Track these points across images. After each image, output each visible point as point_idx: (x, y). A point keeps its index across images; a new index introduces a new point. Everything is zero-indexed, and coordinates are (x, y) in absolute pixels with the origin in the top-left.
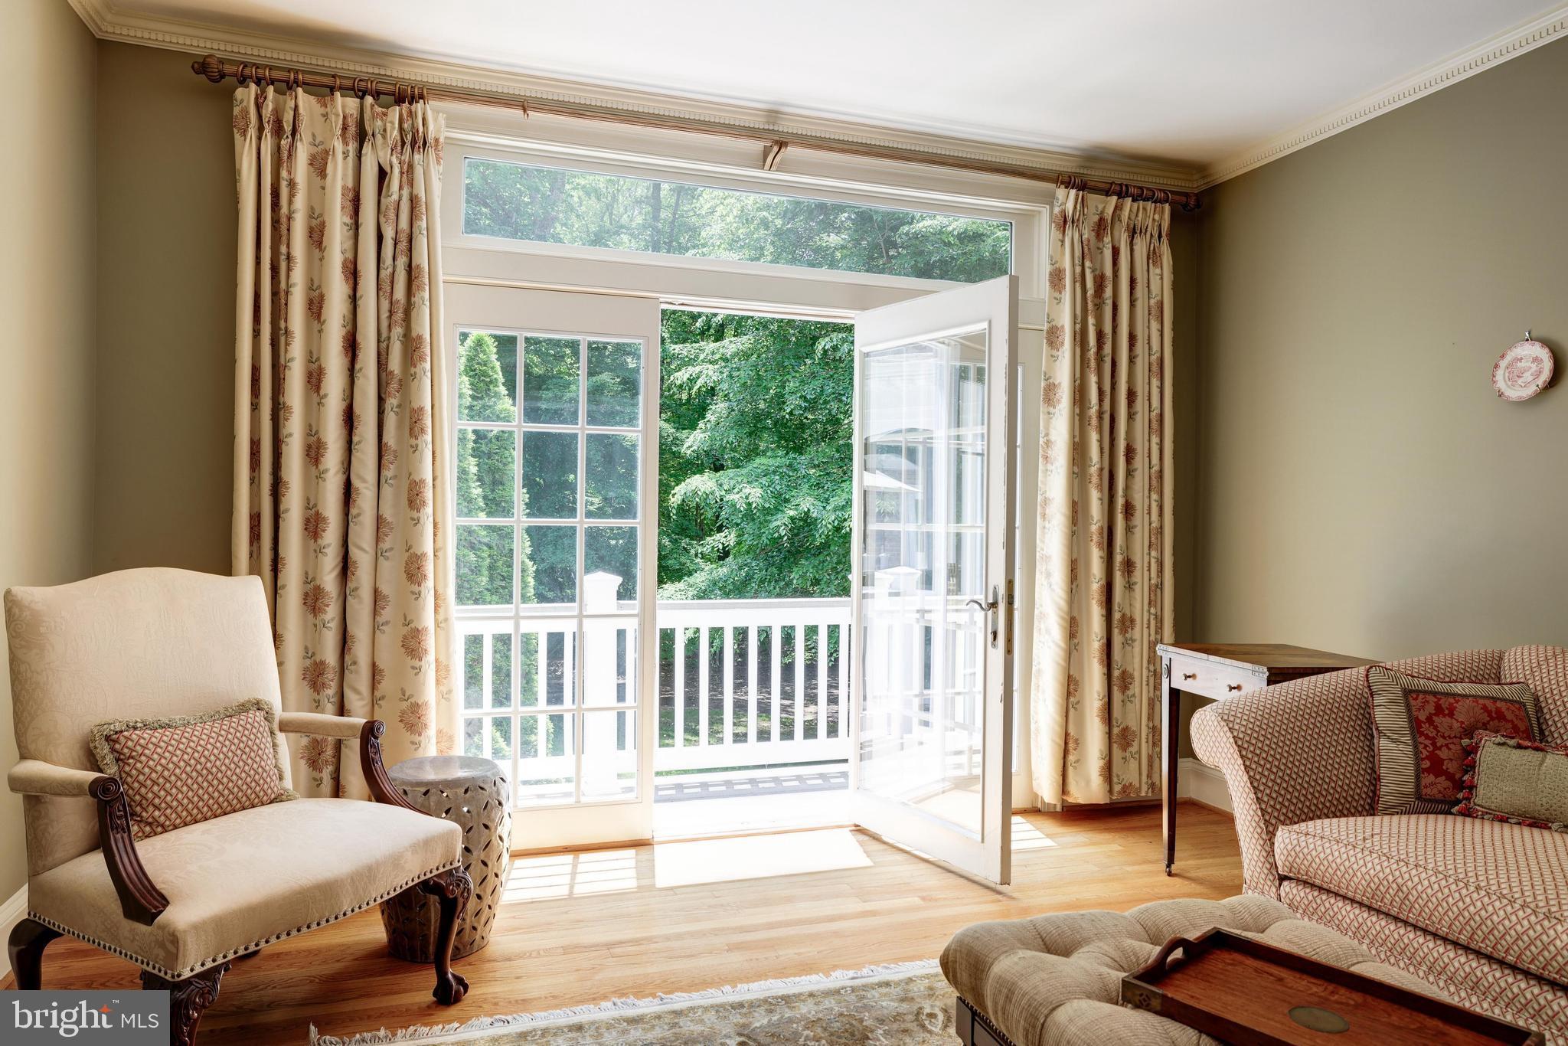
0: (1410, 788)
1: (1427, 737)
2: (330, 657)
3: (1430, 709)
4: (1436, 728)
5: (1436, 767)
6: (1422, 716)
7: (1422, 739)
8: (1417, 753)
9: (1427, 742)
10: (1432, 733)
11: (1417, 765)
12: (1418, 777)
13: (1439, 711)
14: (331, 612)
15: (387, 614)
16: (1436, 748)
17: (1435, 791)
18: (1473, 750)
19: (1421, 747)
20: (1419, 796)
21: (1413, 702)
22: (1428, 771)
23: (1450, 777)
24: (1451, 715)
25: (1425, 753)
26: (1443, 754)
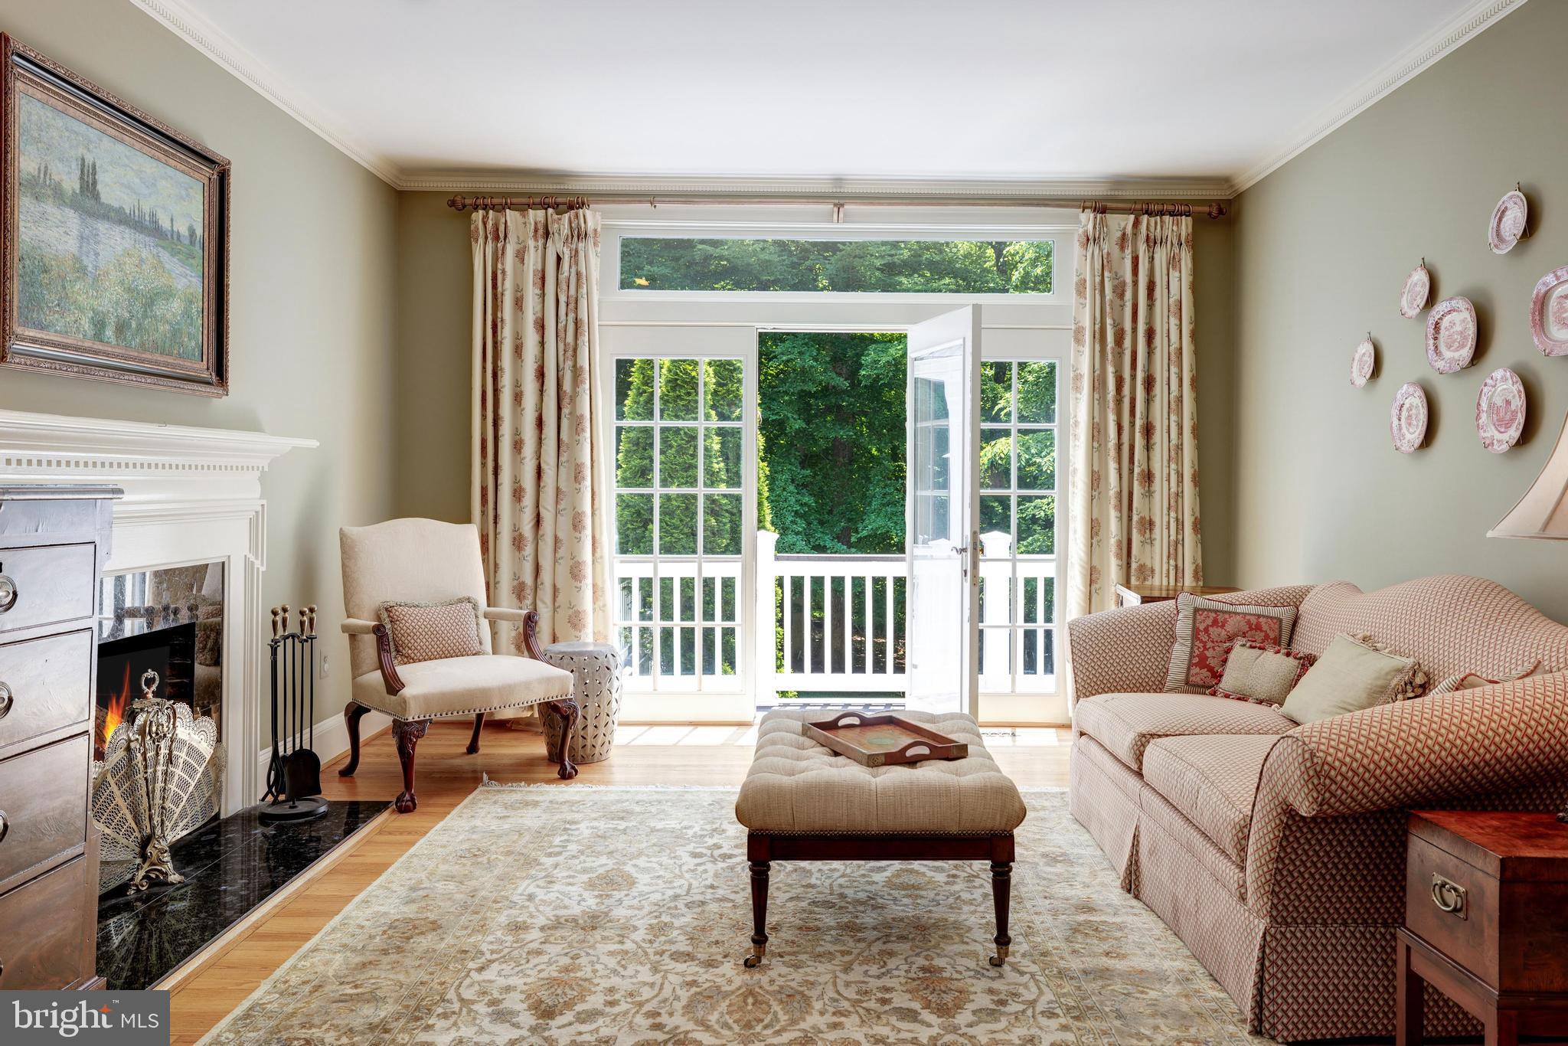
0: (1182, 677)
1: (1201, 641)
2: (528, 579)
3: (1209, 622)
4: (1209, 635)
5: (1202, 663)
6: (1202, 627)
7: (1198, 643)
8: (1192, 652)
9: (1201, 645)
10: (1205, 638)
11: (1190, 660)
12: (1189, 669)
13: (1215, 623)
14: (529, 550)
15: (561, 553)
16: (1205, 649)
17: (1198, 679)
18: (1228, 651)
19: (1195, 648)
20: (1187, 683)
21: (1198, 617)
22: (1196, 665)
23: (1211, 669)
24: (1223, 626)
25: (1197, 652)
26: (1209, 653)
